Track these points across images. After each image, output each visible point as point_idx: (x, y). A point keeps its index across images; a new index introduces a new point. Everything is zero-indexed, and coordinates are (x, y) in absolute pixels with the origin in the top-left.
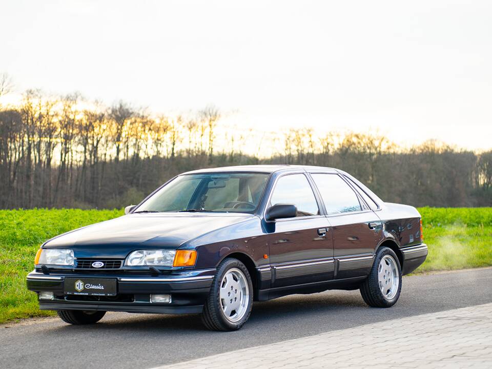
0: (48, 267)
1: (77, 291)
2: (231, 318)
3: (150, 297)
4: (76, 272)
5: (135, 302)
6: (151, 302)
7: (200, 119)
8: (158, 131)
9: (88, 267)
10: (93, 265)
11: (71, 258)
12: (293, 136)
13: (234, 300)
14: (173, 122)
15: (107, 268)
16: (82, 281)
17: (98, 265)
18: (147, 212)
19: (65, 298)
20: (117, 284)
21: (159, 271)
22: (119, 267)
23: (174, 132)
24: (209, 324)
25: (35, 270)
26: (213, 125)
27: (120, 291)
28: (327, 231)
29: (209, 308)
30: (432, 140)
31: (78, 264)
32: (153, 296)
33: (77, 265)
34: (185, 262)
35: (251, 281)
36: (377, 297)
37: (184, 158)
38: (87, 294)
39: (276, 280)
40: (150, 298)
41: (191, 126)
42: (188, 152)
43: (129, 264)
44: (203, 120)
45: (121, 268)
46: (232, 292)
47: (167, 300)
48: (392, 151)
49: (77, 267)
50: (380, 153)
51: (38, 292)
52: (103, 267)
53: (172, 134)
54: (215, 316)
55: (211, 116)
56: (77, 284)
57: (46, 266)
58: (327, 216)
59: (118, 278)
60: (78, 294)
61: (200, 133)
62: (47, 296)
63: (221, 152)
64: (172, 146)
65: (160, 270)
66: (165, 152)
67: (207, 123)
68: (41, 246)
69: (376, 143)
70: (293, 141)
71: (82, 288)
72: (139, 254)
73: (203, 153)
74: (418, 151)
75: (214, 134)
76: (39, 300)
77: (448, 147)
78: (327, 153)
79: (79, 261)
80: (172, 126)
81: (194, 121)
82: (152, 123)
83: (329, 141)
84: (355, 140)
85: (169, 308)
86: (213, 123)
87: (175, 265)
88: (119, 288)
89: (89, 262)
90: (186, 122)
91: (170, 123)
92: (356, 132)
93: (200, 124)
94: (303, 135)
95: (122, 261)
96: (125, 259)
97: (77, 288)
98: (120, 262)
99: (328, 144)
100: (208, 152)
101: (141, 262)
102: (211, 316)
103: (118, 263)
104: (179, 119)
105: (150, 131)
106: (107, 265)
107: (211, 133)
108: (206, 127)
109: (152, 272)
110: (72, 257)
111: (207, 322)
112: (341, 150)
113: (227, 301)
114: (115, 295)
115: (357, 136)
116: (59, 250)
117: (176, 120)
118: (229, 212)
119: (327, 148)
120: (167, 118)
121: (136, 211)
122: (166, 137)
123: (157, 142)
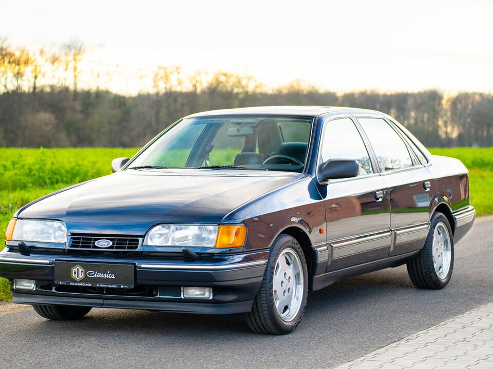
0: (28, 244)
1: (74, 281)
2: (283, 315)
3: (182, 290)
4: (70, 253)
5: (158, 296)
6: (182, 297)
7: (63, 53)
8: (18, 64)
9: (89, 247)
10: (96, 244)
11: (61, 233)
12: (162, 73)
13: (287, 291)
14: (34, 55)
15: (117, 248)
16: (83, 266)
17: (103, 244)
18: (150, 167)
19: (54, 288)
20: (135, 271)
21: (195, 254)
22: (137, 247)
23: (36, 66)
24: (256, 326)
25: (6, 249)
26: (77, 60)
27: (139, 282)
28: (384, 194)
29: (259, 305)
30: (298, 81)
31: (73, 242)
32: (185, 289)
33: (71, 243)
34: (231, 242)
35: (306, 265)
36: (431, 277)
37: (48, 93)
38: (90, 285)
39: (333, 262)
40: (181, 292)
41: (54, 60)
42: (52, 87)
43: (150, 243)
44: (66, 54)
45: (139, 249)
46: (285, 281)
47: (208, 294)
48: (258, 91)
49: (72, 246)
50: (247, 93)
51: (11, 280)
52: (110, 247)
53: (34, 68)
54: (268, 315)
55: (75, 49)
56: (74, 270)
57: (26, 243)
58: (381, 174)
59: (137, 263)
60: (76, 284)
61: (64, 66)
62: (26, 284)
63: (86, 88)
64: (34, 79)
65: (197, 253)
66: (26, 86)
67: (71, 57)
68: (15, 215)
69: (244, 82)
70: (162, 78)
71: (81, 276)
72: (163, 229)
73: (66, 89)
74: (285, 91)
75: (78, 69)
76: (12, 290)
77: (313, 87)
78: (195, 91)
79: (76, 239)
80: (33, 59)
81: (57, 55)
82: (11, 55)
83: (198, 78)
84: (223, 79)
85: (208, 306)
86: (78, 58)
87: (218, 246)
88: (138, 278)
89: (91, 239)
90: (49, 55)
91: (31, 55)
92: (224, 71)
93: (63, 58)
94: (171, 73)
95: (140, 240)
96: (143, 237)
97: (74, 276)
98: (138, 240)
99: (197, 82)
100: (72, 88)
101: (167, 241)
102: (261, 314)
103: (134, 241)
104: (42, 52)
105: (10, 64)
106: (117, 244)
107: (75, 69)
108: (70, 61)
109: (186, 256)
110: (63, 231)
111: (254, 322)
112: (209, 88)
113: (279, 293)
114: (133, 286)
115: (225, 75)
116: (43, 222)
117: (38, 53)
118: (269, 170)
119: (195, 86)
120: (28, 51)
121: (131, 166)
122: (28, 71)
123: (18, 75)
